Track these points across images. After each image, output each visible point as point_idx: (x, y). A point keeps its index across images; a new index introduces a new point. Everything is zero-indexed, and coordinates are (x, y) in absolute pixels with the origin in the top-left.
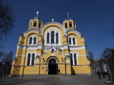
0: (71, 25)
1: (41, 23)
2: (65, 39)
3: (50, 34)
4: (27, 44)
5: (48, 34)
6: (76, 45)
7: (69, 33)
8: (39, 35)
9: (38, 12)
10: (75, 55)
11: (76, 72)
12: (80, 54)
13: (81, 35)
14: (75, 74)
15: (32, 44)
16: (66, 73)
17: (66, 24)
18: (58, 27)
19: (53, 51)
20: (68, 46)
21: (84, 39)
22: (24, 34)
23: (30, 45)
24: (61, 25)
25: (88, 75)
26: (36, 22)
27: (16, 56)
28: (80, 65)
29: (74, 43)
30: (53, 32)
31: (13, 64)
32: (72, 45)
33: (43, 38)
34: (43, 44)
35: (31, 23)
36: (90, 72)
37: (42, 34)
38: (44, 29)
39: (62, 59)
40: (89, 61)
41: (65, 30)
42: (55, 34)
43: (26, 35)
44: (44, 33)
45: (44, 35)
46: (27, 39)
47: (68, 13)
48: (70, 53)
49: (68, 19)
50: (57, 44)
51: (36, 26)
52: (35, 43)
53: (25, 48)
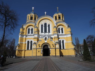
0: (59, 18)
1: (36, 17)
2: (55, 29)
3: (44, 25)
4: (26, 33)
5: (42, 25)
6: (64, 34)
7: (58, 24)
8: (35, 26)
9: (33, 8)
10: (63, 41)
11: (63, 54)
12: (67, 41)
13: (68, 25)
14: (63, 56)
15: (30, 34)
16: (56, 55)
17: (56, 17)
18: (50, 20)
19: (46, 39)
20: (58, 35)
21: (70, 29)
22: (24, 26)
23: (29, 34)
24: (52, 18)
25: (73, 56)
26: (32, 16)
27: (19, 43)
28: (67, 49)
29: (62, 32)
30: (45, 24)
31: (17, 49)
32: (61, 33)
33: (38, 28)
34: (38, 33)
35: (28, 17)
36: (74, 54)
37: (37, 26)
38: (39, 22)
39: (53, 45)
40: (74, 45)
41: (55, 22)
42: (47, 25)
43: (25, 27)
44: (39, 25)
45: (38, 26)
46: (26, 30)
47: (58, 8)
48: (59, 40)
49: (57, 13)
50: (49, 33)
51: (32, 20)
52: (32, 33)
53: (25, 37)
